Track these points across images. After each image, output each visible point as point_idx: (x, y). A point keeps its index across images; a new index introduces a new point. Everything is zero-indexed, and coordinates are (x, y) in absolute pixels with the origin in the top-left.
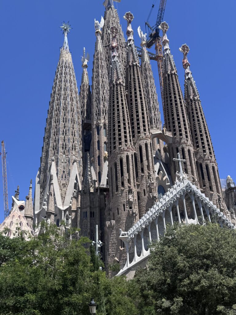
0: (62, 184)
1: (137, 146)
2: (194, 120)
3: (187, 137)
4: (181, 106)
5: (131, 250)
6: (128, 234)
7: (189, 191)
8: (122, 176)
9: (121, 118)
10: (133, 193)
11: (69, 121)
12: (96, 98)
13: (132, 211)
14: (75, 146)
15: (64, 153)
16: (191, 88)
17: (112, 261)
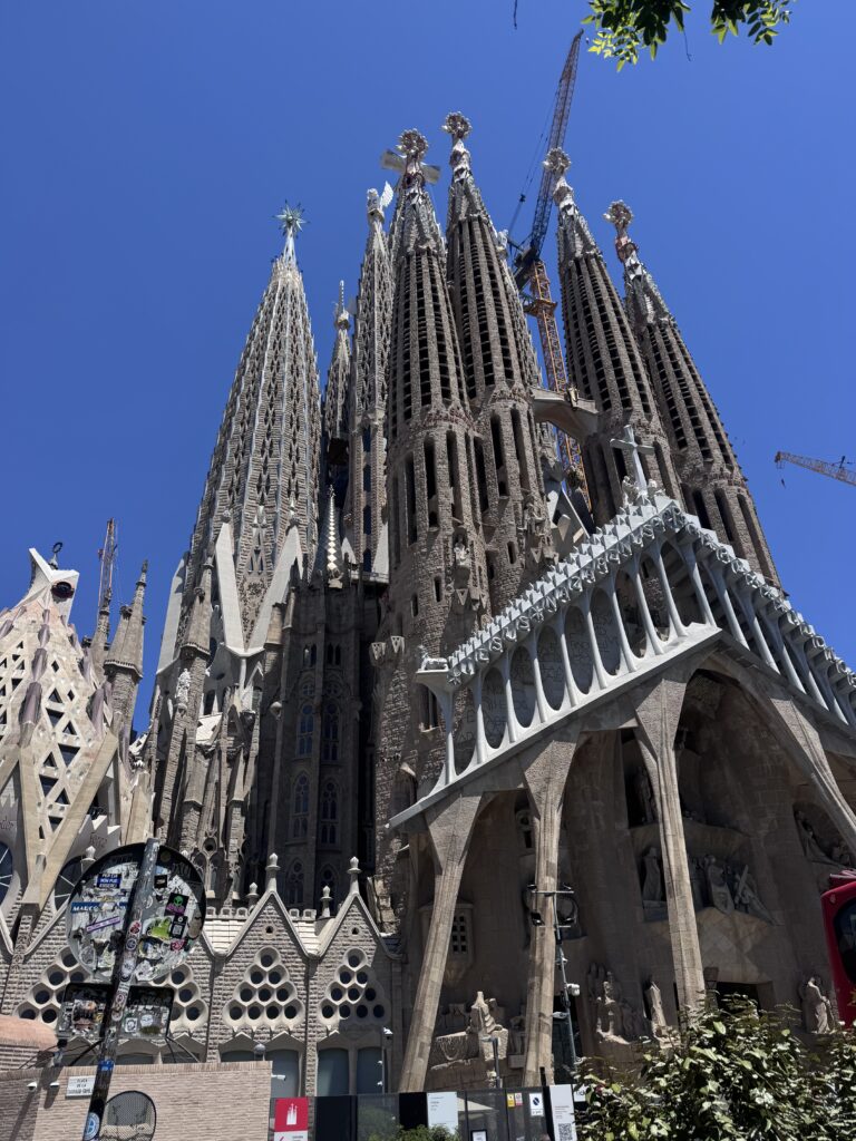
0: (250, 587)
1: (484, 418)
2: (663, 375)
3: (646, 408)
4: (623, 330)
5: (463, 732)
6: (449, 664)
7: (677, 530)
8: (430, 496)
9: (432, 333)
10: (472, 545)
11: (281, 419)
12: (364, 359)
13: (466, 593)
14: (297, 486)
15: (262, 501)
16: (647, 299)
17: (389, 779)
